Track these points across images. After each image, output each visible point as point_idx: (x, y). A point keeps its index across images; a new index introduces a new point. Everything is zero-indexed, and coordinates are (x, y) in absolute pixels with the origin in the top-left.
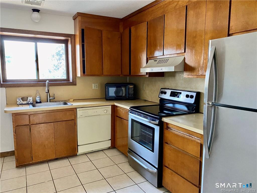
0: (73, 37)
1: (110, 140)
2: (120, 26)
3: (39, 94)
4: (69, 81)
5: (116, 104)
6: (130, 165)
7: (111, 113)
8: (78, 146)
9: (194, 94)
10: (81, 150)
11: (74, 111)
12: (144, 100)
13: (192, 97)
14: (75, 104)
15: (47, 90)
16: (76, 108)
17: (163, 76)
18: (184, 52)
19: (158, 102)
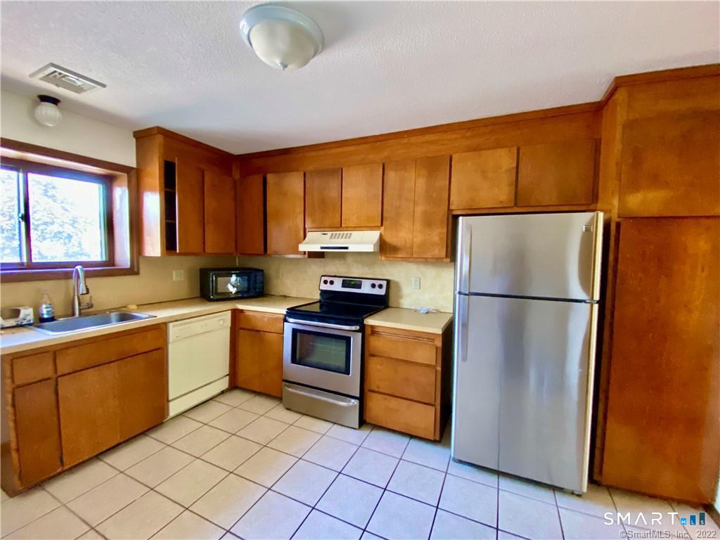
0: (133, 173)
1: (227, 375)
2: (234, 168)
3: (49, 298)
4: (114, 265)
5: (240, 306)
6: (288, 409)
7: (230, 325)
8: (168, 401)
9: (384, 283)
10: (174, 408)
11: (160, 329)
12: (282, 296)
13: (380, 286)
14: (162, 314)
15: (84, 288)
16: (165, 324)
17: (323, 257)
18: (380, 225)
19: (317, 297)
